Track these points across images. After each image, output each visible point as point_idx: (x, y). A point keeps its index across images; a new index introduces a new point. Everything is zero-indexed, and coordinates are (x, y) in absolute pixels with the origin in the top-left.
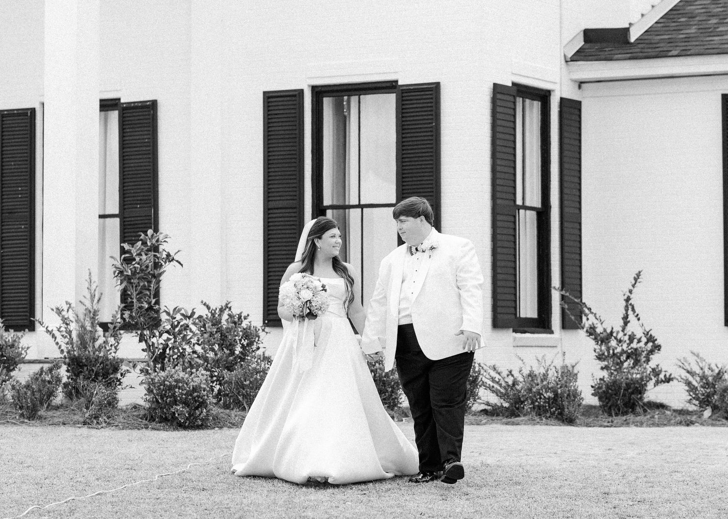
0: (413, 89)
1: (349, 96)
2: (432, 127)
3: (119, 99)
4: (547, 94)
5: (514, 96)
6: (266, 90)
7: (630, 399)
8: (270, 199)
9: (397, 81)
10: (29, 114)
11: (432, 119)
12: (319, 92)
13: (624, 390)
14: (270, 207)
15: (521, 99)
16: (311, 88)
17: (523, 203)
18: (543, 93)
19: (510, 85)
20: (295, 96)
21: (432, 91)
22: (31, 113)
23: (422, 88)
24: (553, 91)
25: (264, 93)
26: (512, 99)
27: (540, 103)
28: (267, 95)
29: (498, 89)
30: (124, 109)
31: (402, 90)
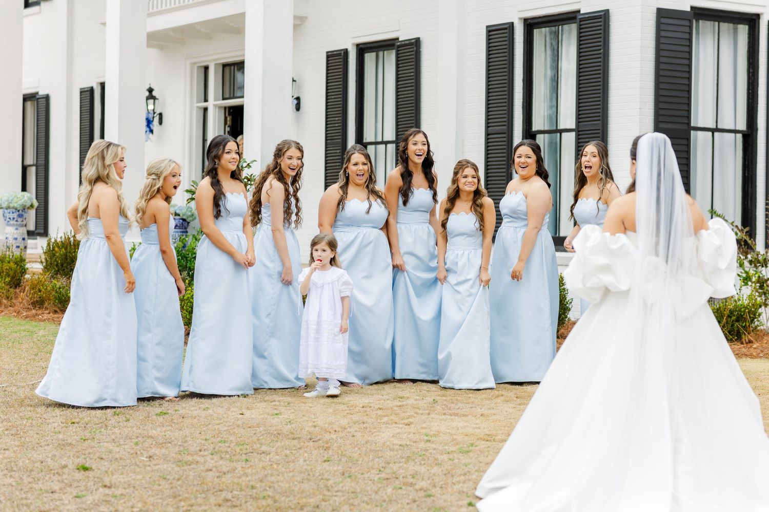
0: (588, 17)
1: (562, 25)
2: (600, 54)
3: (398, 39)
4: (754, 17)
5: (690, 20)
6: (488, 25)
7: (732, 325)
8: (490, 125)
9: (579, 11)
10: (342, 54)
11: (600, 46)
12: (531, 25)
13: (729, 316)
14: (489, 132)
15: (717, 23)
16: (523, 21)
17: (717, 126)
18: (750, 17)
19: (689, 9)
20: (506, 29)
21: (601, 18)
22: (344, 53)
23: (594, 16)
24: (762, 14)
25: (487, 27)
26: (687, 23)
27: (747, 27)
28: (488, 29)
29: (663, 15)
30: (399, 47)
31: (580, 19)
